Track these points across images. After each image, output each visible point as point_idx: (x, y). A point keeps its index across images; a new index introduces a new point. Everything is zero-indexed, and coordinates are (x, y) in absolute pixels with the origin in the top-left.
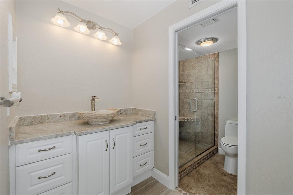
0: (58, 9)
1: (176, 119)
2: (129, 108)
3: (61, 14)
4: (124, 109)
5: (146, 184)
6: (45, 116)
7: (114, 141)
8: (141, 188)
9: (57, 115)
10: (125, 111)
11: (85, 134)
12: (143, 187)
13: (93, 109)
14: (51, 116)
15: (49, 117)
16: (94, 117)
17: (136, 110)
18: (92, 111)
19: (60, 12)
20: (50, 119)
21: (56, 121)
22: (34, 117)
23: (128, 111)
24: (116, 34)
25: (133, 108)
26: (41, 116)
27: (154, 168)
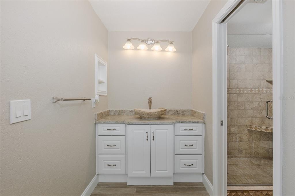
0: (127, 39)
1: (222, 125)
2: (188, 109)
3: (129, 42)
4: (181, 110)
5: (192, 185)
6: (121, 110)
7: (153, 134)
8: (184, 187)
9: (128, 110)
10: (182, 112)
11: (131, 124)
12: (186, 187)
13: (150, 108)
14: (124, 110)
15: (123, 111)
16: (142, 113)
17: (193, 111)
18: (149, 109)
19: (129, 40)
20: (124, 112)
21: (127, 115)
22: (116, 110)
23: (186, 112)
24: (171, 43)
25: (192, 109)
26: (119, 110)
27: (204, 174)
